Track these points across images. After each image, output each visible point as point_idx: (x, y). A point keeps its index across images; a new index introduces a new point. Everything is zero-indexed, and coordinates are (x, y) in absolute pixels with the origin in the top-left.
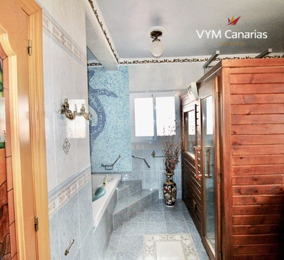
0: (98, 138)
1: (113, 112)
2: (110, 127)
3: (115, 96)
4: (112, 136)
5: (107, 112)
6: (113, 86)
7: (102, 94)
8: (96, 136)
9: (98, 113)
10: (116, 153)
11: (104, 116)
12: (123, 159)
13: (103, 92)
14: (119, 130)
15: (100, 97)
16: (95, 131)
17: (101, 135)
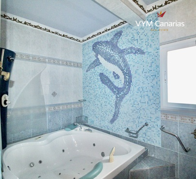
0: (124, 100)
1: (140, 71)
2: (136, 89)
3: (142, 53)
4: (138, 100)
5: (133, 73)
6: (140, 42)
7: (128, 53)
8: (123, 98)
9: (125, 74)
10: (141, 120)
11: (130, 76)
12: (150, 128)
13: (129, 50)
14: (146, 93)
15: (127, 57)
16: (122, 93)
17: (127, 97)
